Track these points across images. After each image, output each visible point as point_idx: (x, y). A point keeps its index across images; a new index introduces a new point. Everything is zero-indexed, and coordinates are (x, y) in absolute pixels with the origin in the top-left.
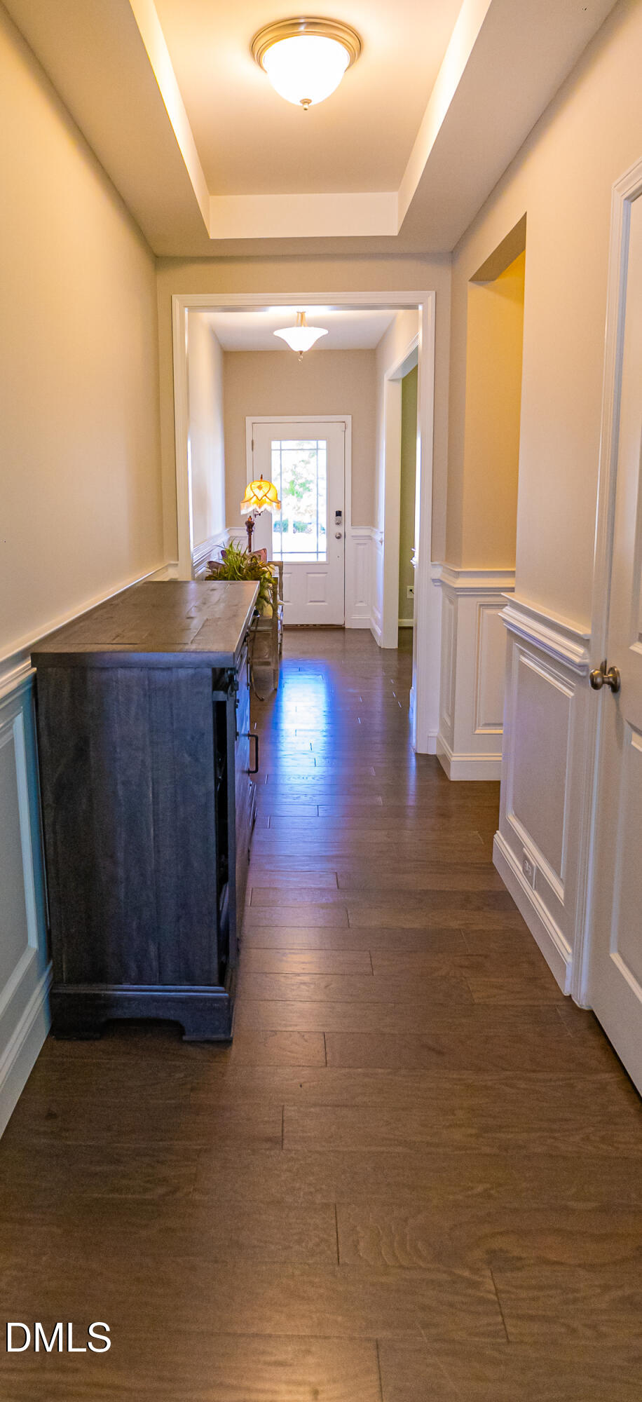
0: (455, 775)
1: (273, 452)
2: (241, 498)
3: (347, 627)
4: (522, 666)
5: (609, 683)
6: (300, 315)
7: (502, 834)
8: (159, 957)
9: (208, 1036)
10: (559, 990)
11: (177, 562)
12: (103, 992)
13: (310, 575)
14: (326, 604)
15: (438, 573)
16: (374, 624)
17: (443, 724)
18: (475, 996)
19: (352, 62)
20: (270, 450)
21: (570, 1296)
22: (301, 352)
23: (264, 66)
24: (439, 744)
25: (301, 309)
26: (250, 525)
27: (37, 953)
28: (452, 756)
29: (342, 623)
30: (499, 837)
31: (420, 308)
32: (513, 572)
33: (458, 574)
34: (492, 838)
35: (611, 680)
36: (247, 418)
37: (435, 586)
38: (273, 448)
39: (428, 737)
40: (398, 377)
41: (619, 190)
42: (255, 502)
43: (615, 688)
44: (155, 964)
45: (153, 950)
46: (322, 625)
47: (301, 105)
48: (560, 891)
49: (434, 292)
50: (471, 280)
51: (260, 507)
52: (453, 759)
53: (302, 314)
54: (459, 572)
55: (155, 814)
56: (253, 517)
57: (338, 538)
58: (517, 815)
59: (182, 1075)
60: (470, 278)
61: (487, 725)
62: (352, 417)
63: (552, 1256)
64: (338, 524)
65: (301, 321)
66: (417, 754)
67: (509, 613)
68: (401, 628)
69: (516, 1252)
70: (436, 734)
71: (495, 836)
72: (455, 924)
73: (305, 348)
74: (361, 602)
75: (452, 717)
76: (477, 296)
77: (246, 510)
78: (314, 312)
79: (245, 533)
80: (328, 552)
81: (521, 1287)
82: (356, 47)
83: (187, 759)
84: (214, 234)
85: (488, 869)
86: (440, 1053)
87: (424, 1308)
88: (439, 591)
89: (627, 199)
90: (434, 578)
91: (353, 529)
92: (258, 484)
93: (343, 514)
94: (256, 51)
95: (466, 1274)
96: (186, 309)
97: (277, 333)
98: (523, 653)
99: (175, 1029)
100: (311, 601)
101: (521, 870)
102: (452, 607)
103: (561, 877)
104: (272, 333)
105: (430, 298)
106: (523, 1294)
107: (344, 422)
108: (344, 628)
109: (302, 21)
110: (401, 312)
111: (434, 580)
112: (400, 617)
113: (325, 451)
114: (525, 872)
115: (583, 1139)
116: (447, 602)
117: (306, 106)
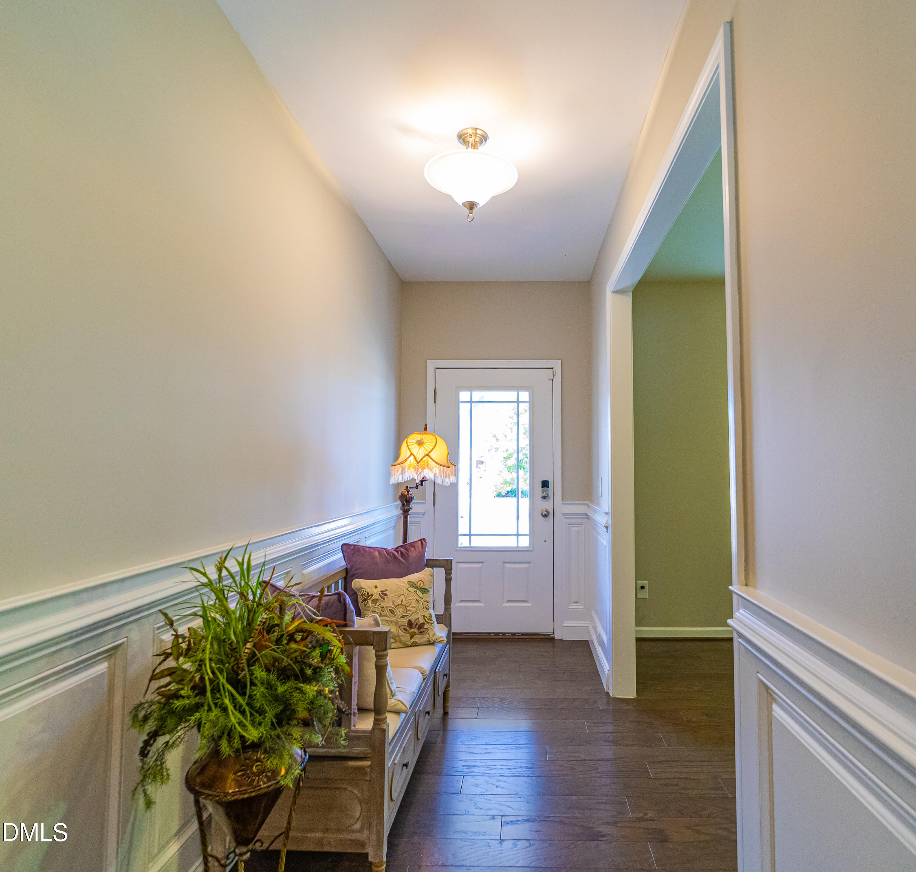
1: (461, 405)
3: (556, 637)
13: (508, 566)
14: (529, 604)
20: (457, 402)
29: (550, 631)
36: (428, 361)
38: (461, 399)
46: (523, 634)
57: (545, 516)
64: (544, 498)
68: (639, 640)
74: (577, 602)
80: (532, 534)
91: (563, 504)
93: (550, 485)
100: (508, 601)
107: (552, 368)
108: (553, 639)
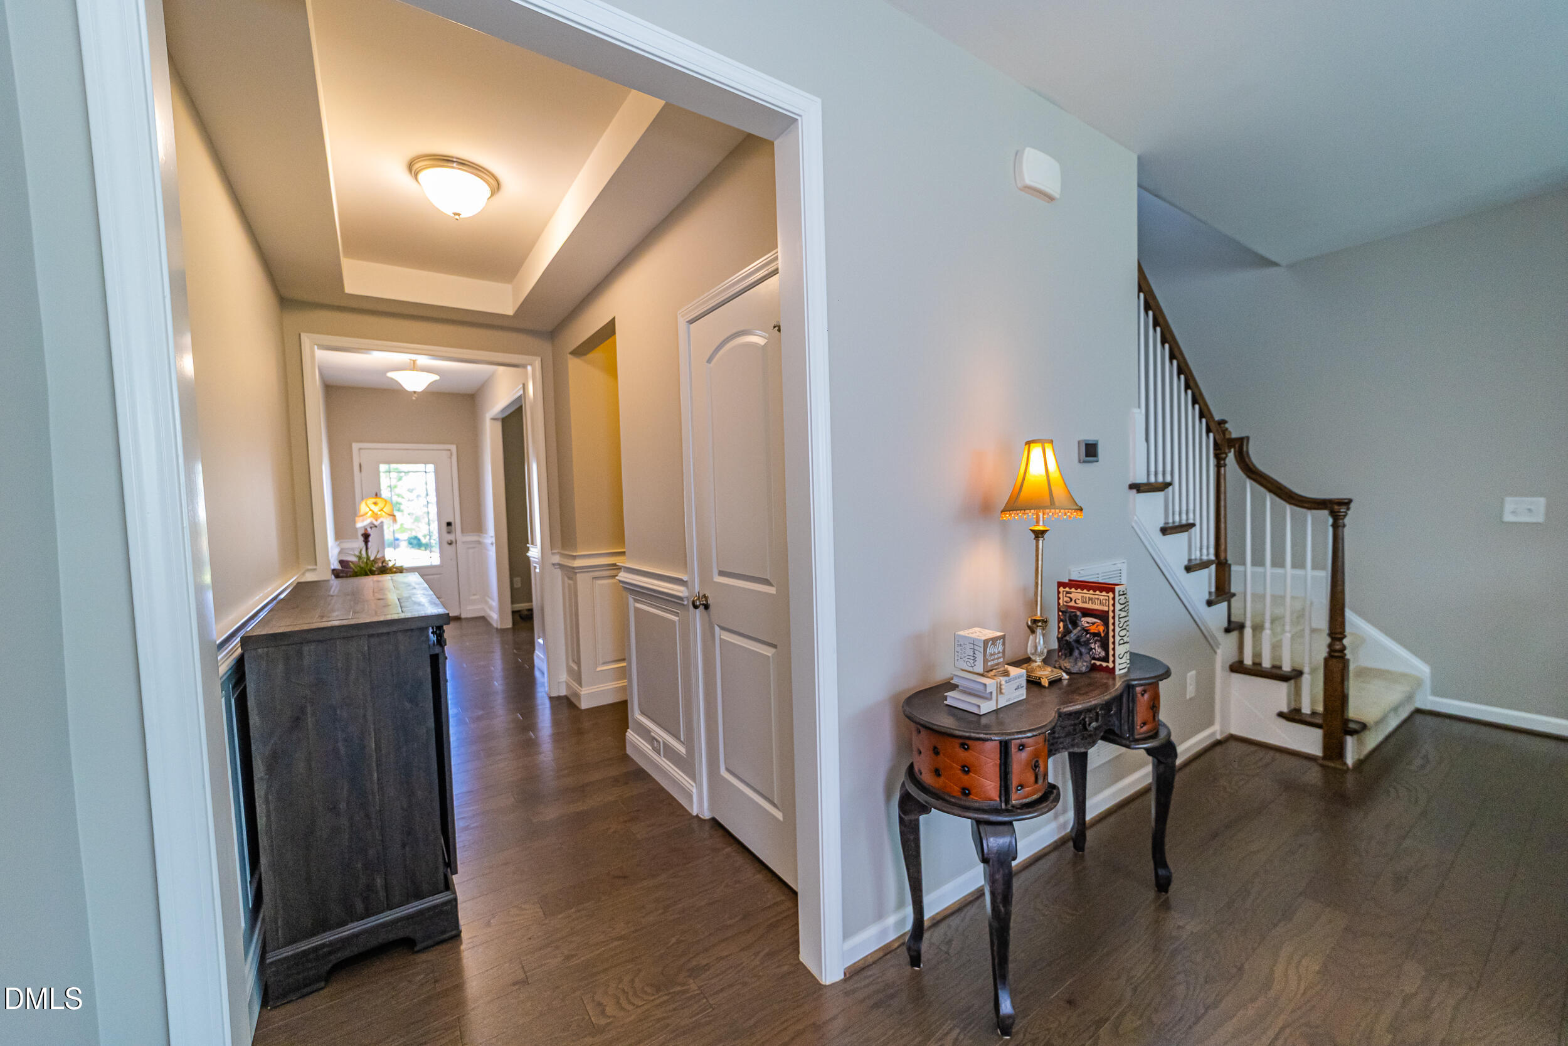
0: (584, 705)
1: (381, 474)
2: (355, 513)
3: (464, 616)
4: (636, 609)
5: (703, 604)
6: (412, 362)
7: (633, 732)
8: (386, 887)
9: (438, 939)
10: (690, 814)
11: (314, 567)
12: (327, 939)
15: (557, 559)
16: (488, 610)
17: (570, 671)
18: (638, 836)
19: (492, 195)
20: (378, 472)
21: (739, 968)
22: (415, 392)
23: (419, 180)
24: (568, 686)
25: (414, 357)
26: (366, 537)
27: (245, 930)
28: (581, 691)
29: (457, 614)
30: (631, 734)
31: (529, 368)
32: (624, 552)
33: (574, 557)
34: (625, 735)
35: (704, 602)
36: (353, 444)
37: (556, 568)
38: (380, 470)
39: (559, 683)
40: (498, 417)
41: (683, 316)
42: (372, 516)
43: (707, 607)
44: (382, 894)
45: (379, 881)
47: (453, 215)
48: (682, 749)
49: (540, 359)
50: (572, 353)
51: (376, 520)
52: (582, 693)
53: (414, 361)
54: (575, 556)
55: (378, 760)
56: (369, 529)
57: (450, 544)
58: (643, 713)
59: (422, 976)
60: (570, 350)
61: (604, 663)
62: (457, 447)
63: (725, 954)
64: (449, 533)
65: (414, 366)
66: (551, 699)
67: (623, 576)
69: (705, 962)
70: (564, 680)
71: (627, 734)
72: (611, 798)
73: (420, 389)
74: (475, 594)
75: (578, 663)
76: (575, 365)
77: (361, 524)
78: (423, 360)
79: (362, 544)
80: (442, 557)
81: (711, 979)
82: (496, 186)
83: (408, 705)
84: (349, 289)
85: (626, 758)
86: (625, 877)
87: (658, 1020)
88: (558, 573)
89: (688, 322)
90: (554, 562)
91: (462, 535)
92: (374, 500)
93: (453, 524)
94: (412, 168)
95: (679, 988)
96: (316, 347)
97: (390, 375)
98: (636, 601)
99: (407, 945)
101: (651, 748)
102: (571, 582)
103: (682, 740)
104: (386, 374)
105: (537, 362)
106: (713, 981)
107: (450, 450)
108: (460, 618)
109: (455, 160)
110: (501, 369)
111: (554, 564)
112: (513, 603)
113: (433, 474)
114: (654, 749)
115: (725, 887)
116: (566, 579)
117: (457, 217)
